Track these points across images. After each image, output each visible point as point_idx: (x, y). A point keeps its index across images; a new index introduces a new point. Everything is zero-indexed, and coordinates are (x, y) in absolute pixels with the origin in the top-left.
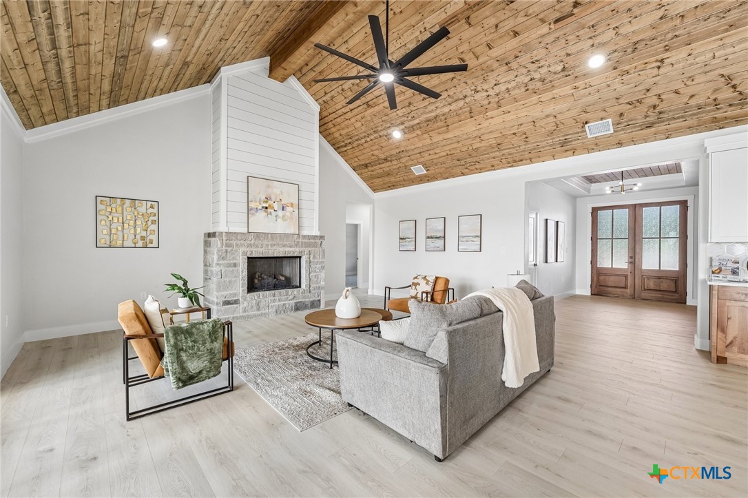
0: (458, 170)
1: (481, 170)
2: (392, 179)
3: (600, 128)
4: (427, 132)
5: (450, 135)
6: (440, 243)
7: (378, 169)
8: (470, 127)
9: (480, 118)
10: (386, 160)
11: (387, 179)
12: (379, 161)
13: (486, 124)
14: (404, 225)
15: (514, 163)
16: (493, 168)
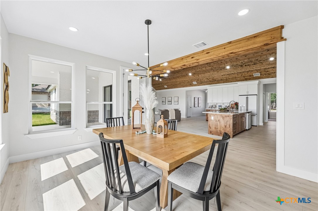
0: (174, 87)
1: (178, 88)
2: (160, 88)
3: (195, 83)
4: (167, 80)
5: (171, 81)
6: (171, 102)
7: (157, 86)
8: (174, 80)
9: (176, 79)
10: (159, 84)
11: (159, 88)
12: (157, 84)
13: (177, 80)
14: (163, 98)
15: (184, 87)
16: (180, 87)
